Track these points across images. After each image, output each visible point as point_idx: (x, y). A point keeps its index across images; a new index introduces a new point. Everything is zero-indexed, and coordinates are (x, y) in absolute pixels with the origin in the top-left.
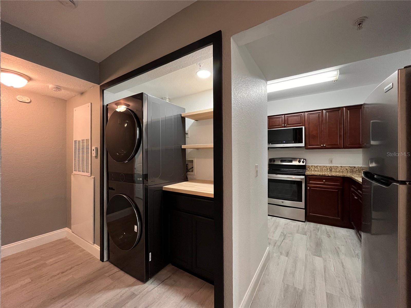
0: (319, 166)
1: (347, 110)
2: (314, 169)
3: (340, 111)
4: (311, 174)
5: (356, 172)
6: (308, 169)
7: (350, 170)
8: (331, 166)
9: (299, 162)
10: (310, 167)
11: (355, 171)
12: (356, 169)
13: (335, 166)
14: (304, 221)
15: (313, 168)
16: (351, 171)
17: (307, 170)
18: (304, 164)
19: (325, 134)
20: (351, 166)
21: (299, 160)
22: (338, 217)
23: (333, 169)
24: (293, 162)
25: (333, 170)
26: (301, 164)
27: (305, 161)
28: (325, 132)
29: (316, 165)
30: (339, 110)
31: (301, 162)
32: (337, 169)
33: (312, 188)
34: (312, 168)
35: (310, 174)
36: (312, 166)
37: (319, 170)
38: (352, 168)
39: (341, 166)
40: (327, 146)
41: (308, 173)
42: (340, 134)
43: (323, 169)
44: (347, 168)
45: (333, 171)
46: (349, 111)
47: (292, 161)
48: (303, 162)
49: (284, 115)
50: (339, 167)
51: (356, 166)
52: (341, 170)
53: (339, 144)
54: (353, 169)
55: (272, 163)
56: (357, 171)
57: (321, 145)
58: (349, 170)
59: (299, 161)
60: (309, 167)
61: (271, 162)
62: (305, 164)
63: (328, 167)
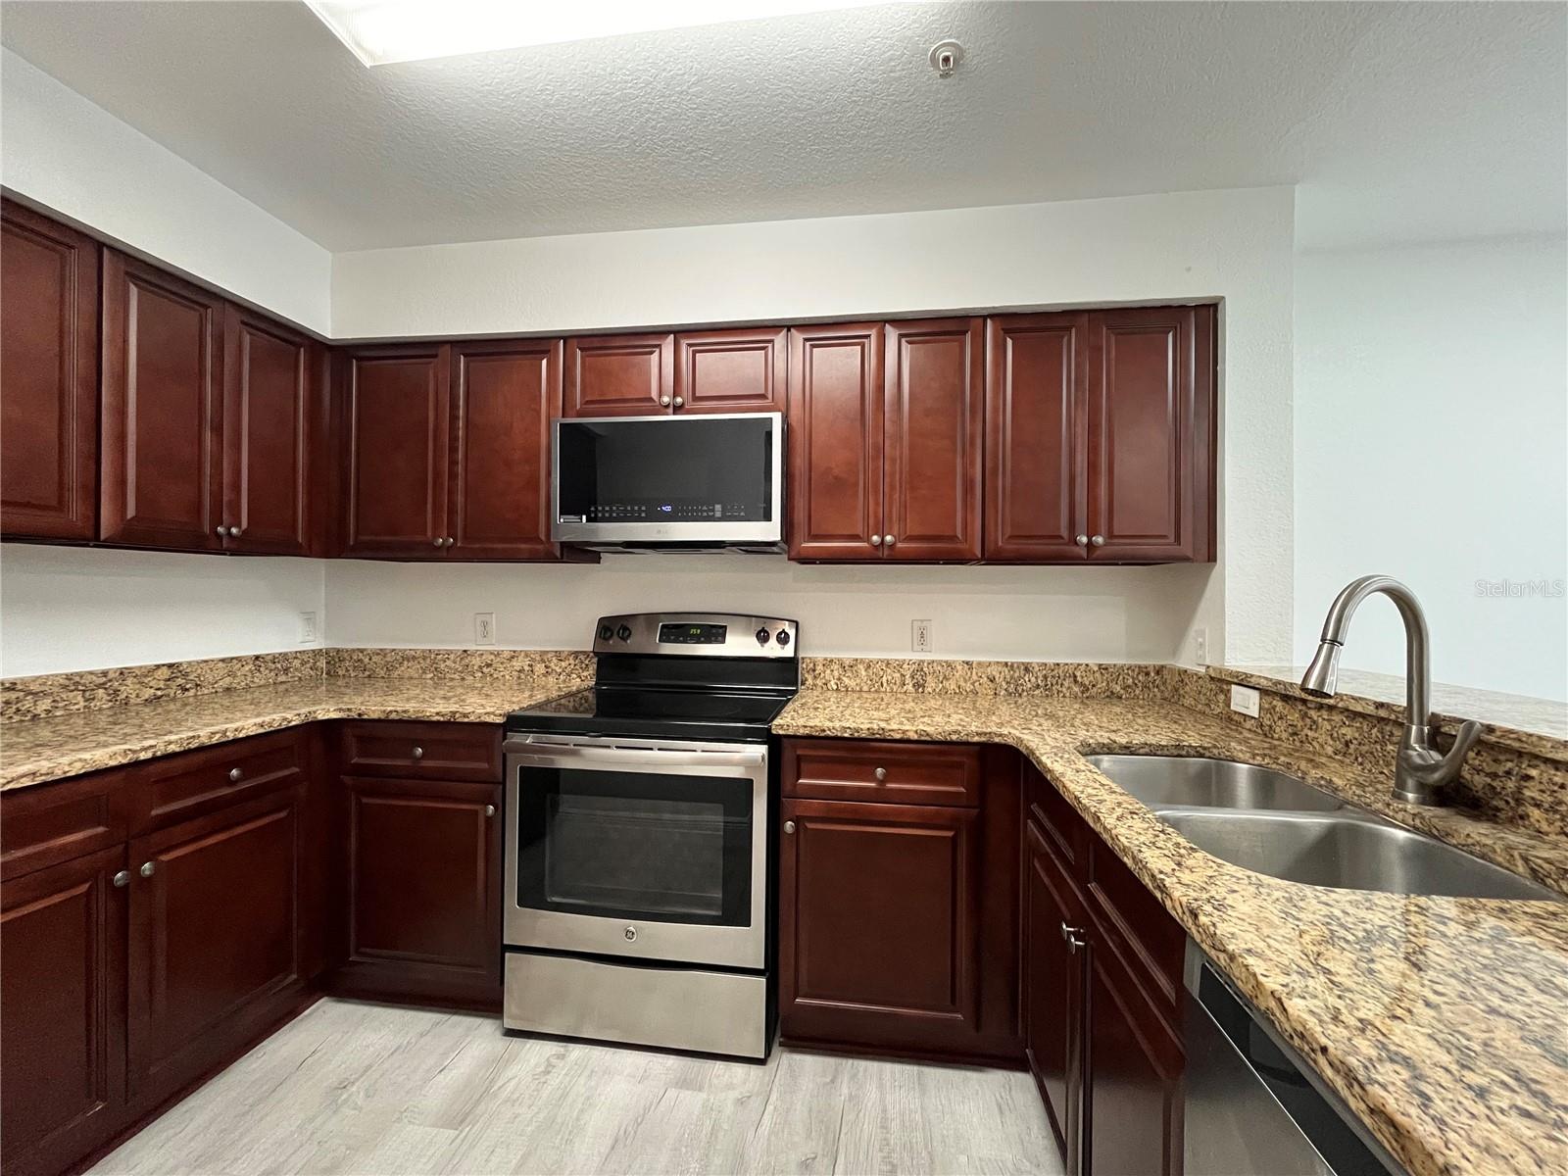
0: (862, 661)
1: (1002, 332)
2: (839, 679)
3: (968, 336)
4: (807, 731)
5: (1033, 696)
6: (810, 681)
7: (1007, 683)
8: (923, 661)
9: (763, 637)
10: (819, 668)
11: (1029, 686)
12: (1033, 680)
13: (940, 663)
14: (763, 1057)
15: (836, 673)
16: (1012, 688)
17: (803, 684)
18: (788, 651)
19: (893, 474)
20: (1009, 660)
21: (763, 630)
22: (954, 1003)
23: (929, 678)
24: (729, 638)
25: (931, 684)
26: (773, 650)
27: (792, 633)
28: (893, 460)
29: (847, 656)
30: (964, 333)
31: (773, 640)
32: (947, 680)
33: (810, 826)
34: (828, 672)
35: (801, 732)
36: (828, 663)
37: (865, 688)
38: (1016, 675)
39: (967, 663)
40: (899, 545)
41: (790, 721)
42: (965, 475)
43: (884, 679)
44: (994, 671)
45: (930, 690)
46: (1009, 342)
47: (724, 636)
48: (783, 639)
49: (672, 336)
50: (959, 668)
51: (1035, 660)
52: (969, 687)
53: (960, 536)
54: (1020, 677)
55: (616, 646)
56: (1038, 686)
57: (868, 540)
58: (1004, 685)
59: (758, 636)
60: (814, 671)
61: (606, 639)
62: (792, 655)
63: (905, 666)
